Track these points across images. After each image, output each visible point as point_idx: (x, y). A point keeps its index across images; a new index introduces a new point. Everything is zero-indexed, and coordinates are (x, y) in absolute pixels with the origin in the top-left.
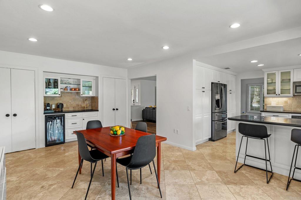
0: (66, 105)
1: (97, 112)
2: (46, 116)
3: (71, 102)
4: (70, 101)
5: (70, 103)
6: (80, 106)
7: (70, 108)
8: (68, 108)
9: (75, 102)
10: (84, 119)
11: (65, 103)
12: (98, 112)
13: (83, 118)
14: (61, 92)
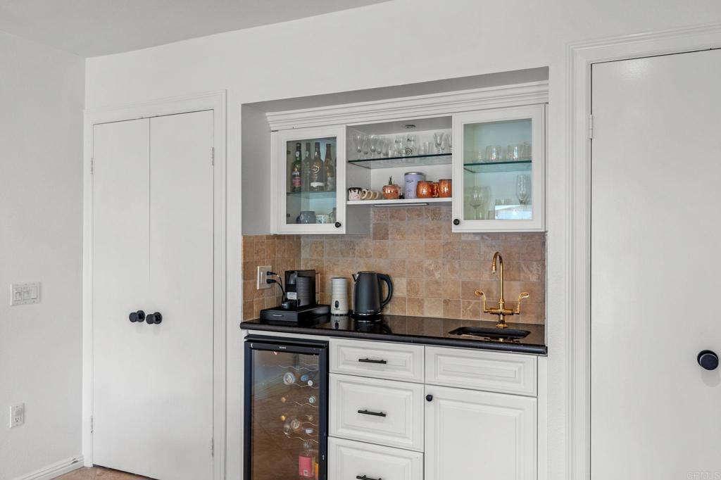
0: (409, 283)
1: (531, 358)
2: (250, 339)
3: (431, 268)
4: (429, 263)
5: (430, 273)
6: (484, 298)
7: (426, 303)
8: (420, 303)
9: (453, 271)
10: (429, 398)
11: (401, 276)
12: (541, 359)
13: (430, 390)
14: (348, 206)
